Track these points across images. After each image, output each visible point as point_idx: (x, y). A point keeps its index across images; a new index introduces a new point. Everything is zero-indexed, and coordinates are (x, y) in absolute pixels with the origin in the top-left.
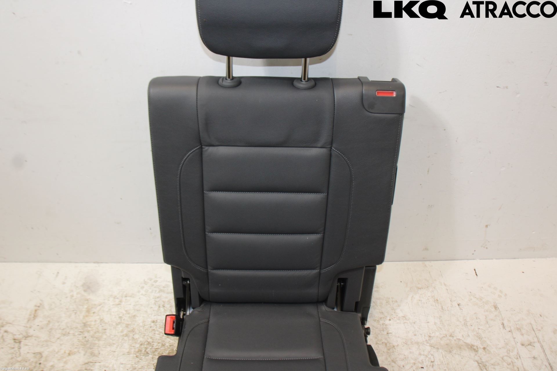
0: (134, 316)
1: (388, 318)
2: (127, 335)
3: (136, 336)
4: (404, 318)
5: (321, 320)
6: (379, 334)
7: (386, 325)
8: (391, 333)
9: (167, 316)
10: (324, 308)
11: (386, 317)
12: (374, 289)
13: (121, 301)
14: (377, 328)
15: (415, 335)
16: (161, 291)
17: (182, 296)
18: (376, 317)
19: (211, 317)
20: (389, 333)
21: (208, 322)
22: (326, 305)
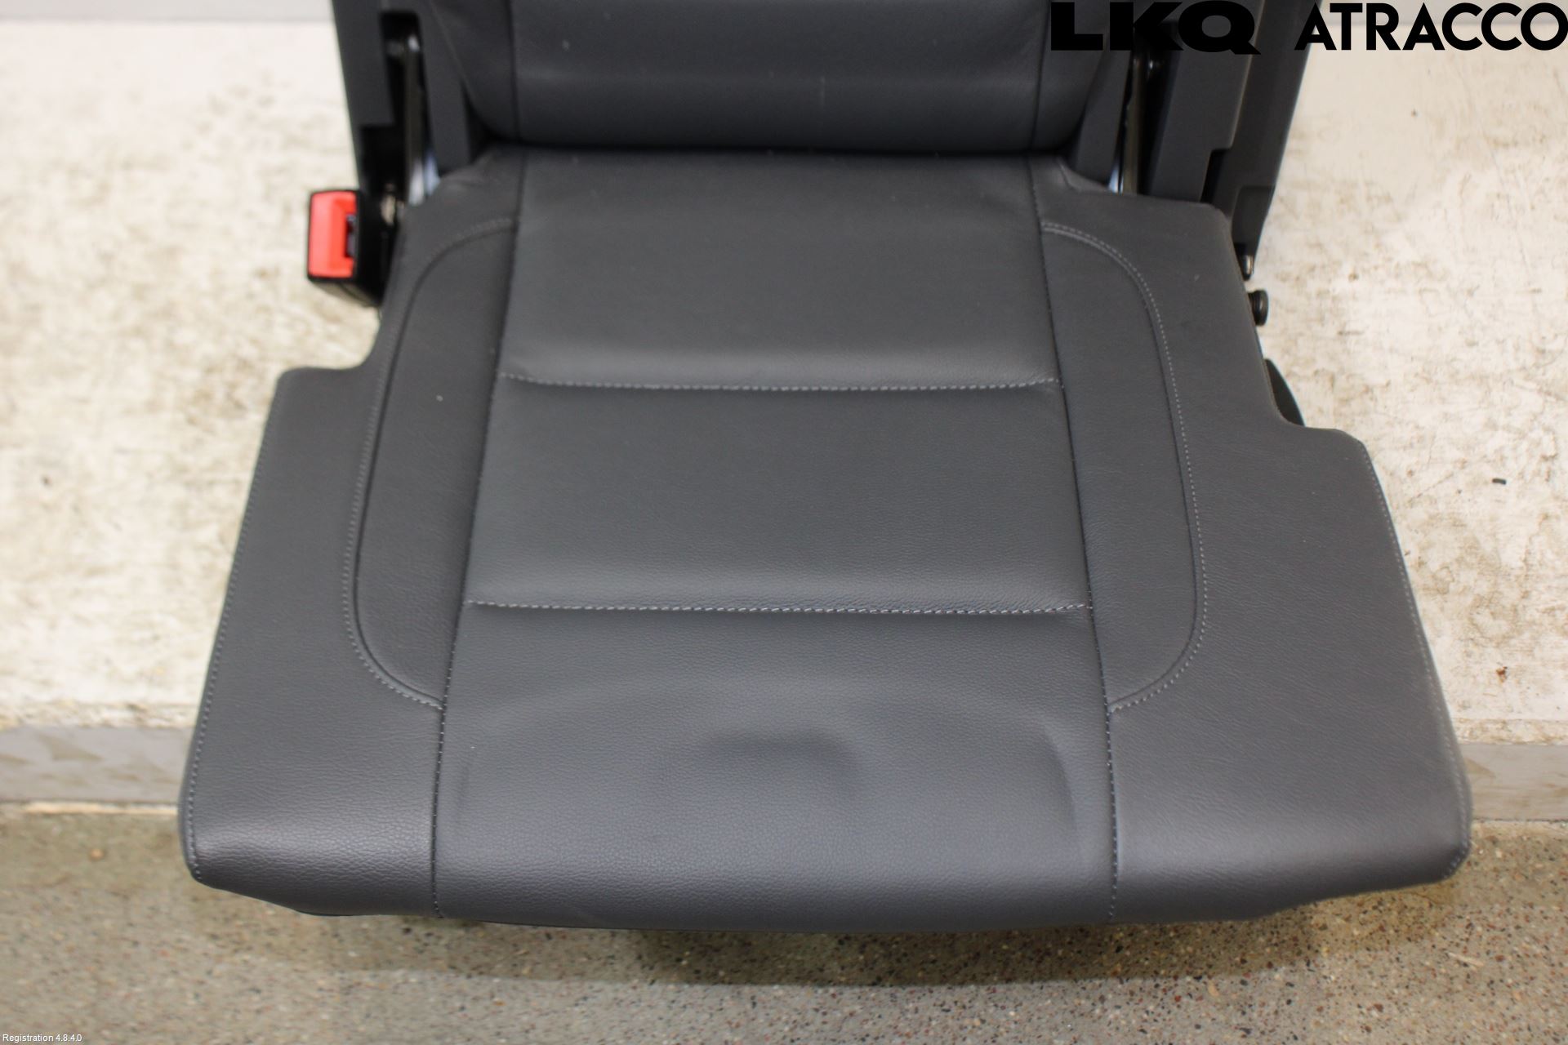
0: (172, 252)
1: (1347, 269)
2: (138, 332)
3: (185, 336)
4: (1422, 272)
5: (1047, 229)
6: (1301, 334)
7: (1334, 299)
8: (1357, 333)
9: (314, 195)
10: (1060, 176)
11: (1339, 263)
12: (1291, 144)
13: (104, 188)
14: (1292, 311)
15: (1472, 344)
16: (292, 142)
17: (385, 117)
18: (1291, 264)
19: (527, 207)
20: (1349, 333)
21: (514, 229)
22: (1072, 167)
